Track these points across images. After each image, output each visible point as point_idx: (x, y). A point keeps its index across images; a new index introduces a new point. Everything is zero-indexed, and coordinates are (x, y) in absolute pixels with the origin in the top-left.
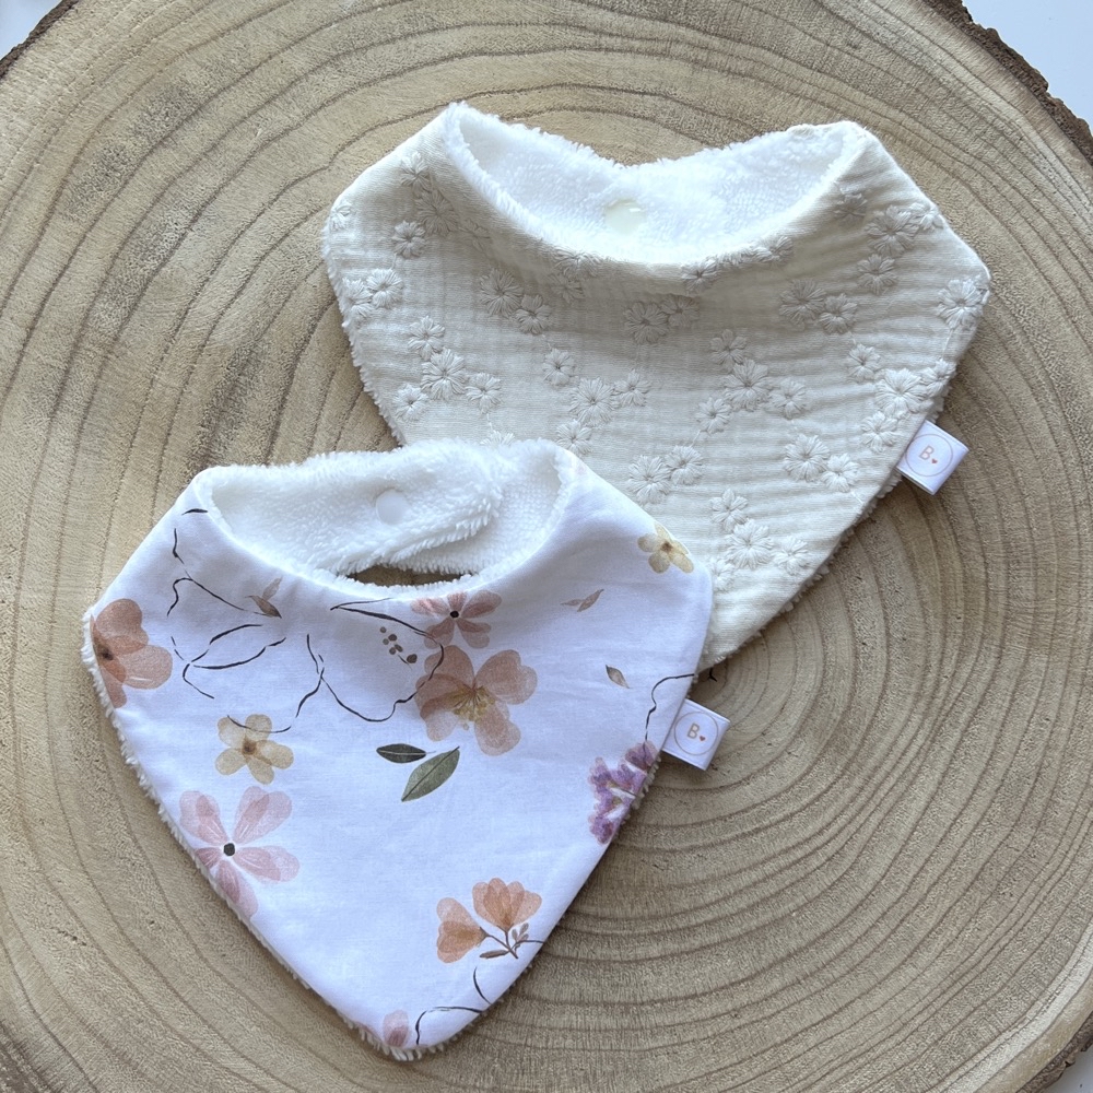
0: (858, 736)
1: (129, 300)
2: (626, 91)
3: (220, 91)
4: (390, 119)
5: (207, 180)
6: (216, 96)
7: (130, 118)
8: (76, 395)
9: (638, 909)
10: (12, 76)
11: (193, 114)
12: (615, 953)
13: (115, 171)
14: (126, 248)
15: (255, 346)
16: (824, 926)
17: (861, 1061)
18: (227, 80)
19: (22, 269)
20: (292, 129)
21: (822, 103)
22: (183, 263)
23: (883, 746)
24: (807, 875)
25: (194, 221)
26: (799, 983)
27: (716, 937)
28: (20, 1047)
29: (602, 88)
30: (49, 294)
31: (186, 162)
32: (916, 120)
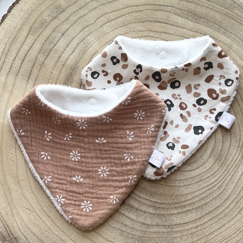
0: (224, 157)
1: (46, 54)
2: (164, 6)
3: (69, 6)
4: (109, 12)
5: (65, 26)
6: (68, 7)
7: (48, 12)
8: (33, 76)
9: (171, 201)
10: (20, 3)
11: (62, 12)
12: (166, 213)
13: (44, 24)
14: (46, 42)
15: (77, 64)
16: (218, 205)
17: (228, 239)
18: (70, 4)
19: (21, 47)
20: (86, 15)
21: (209, 8)
22: (60, 45)
23: (230, 159)
24: (213, 192)
25: (62, 36)
26: (212, 219)
27: (191, 208)
28: (15, 238)
29: (158, 5)
30: (27, 53)
31: (61, 22)
32: (231, 11)
